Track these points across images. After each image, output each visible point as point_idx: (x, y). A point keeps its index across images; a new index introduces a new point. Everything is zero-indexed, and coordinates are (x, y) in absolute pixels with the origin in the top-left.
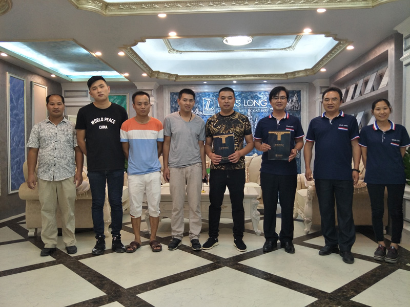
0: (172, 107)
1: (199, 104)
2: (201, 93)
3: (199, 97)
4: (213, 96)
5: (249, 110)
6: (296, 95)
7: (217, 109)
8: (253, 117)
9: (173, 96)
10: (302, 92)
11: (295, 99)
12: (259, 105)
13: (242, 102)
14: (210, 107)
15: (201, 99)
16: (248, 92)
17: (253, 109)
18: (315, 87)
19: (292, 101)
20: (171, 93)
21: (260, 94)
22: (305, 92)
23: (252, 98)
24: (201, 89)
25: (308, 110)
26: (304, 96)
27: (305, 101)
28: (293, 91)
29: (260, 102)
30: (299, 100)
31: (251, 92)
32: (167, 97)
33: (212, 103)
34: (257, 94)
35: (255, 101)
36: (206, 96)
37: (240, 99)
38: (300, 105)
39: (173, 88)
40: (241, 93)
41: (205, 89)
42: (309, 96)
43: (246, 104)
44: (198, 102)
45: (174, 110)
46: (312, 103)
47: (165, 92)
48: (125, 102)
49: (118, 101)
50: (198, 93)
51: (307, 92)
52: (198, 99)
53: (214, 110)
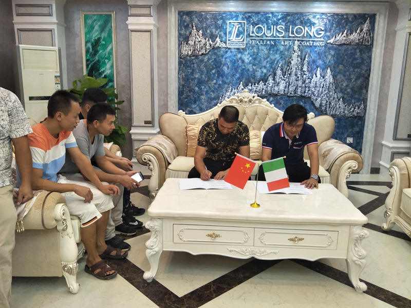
0: (180, 35)
1: (221, 31)
2: (225, 13)
3: (221, 19)
4: (243, 19)
5: (296, 42)
6: (368, 21)
7: (248, 39)
8: (301, 53)
9: (181, 17)
10: (377, 17)
11: (366, 27)
12: (312, 35)
13: (287, 30)
14: (238, 36)
15: (224, 22)
16: (297, 14)
17: (302, 41)
18: (398, 10)
19: (361, 30)
20: (179, 13)
21: (314, 17)
22: (382, 17)
23: (301, 23)
24: (224, 7)
25: (384, 45)
26: (381, 24)
27: (380, 31)
28: (365, 14)
29: (314, 29)
30: (372, 29)
31: (301, 14)
32: (173, 18)
33: (241, 29)
34: (311, 17)
35: (306, 28)
36: (232, 18)
37: (284, 24)
38: (373, 37)
39: (183, 4)
40: (286, 16)
41: (232, 6)
42: (388, 23)
43: (293, 33)
44: (220, 28)
45: (184, 38)
46: (391, 35)
47: (171, 11)
48: (109, 25)
49: (99, 23)
50: (220, 13)
51: (385, 17)
52: (220, 22)
53: (243, 41)
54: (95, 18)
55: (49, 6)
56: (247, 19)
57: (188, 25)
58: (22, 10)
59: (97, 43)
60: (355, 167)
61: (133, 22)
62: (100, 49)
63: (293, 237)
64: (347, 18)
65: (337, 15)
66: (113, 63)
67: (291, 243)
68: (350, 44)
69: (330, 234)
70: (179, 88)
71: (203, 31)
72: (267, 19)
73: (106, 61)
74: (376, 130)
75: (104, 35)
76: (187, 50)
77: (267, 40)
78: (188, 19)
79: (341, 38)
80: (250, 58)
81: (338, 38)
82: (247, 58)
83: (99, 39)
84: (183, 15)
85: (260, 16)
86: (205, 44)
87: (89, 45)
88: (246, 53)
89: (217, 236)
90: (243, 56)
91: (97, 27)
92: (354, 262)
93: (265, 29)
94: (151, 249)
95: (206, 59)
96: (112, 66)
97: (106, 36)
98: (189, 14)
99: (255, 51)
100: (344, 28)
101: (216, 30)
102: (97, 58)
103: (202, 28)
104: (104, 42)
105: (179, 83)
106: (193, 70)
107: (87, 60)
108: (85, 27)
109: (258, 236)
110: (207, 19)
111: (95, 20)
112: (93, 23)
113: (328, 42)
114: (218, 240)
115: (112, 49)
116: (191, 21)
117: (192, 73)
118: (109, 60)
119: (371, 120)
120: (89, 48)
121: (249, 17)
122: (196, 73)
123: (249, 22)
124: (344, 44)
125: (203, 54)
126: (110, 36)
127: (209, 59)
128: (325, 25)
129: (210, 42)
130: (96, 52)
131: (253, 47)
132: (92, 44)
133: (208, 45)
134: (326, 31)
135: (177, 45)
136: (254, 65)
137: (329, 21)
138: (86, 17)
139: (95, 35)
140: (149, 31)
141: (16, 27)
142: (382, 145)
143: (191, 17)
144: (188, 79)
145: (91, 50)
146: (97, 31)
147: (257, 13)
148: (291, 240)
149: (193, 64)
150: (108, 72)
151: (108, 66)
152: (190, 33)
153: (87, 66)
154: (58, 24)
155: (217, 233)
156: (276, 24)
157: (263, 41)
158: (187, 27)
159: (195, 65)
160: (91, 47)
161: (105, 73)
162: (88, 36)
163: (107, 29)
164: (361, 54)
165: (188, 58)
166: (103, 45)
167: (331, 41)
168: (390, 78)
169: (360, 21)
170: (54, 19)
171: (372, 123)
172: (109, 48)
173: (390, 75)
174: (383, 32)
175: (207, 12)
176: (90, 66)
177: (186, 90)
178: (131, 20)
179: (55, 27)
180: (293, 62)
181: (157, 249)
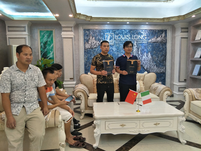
0: (85, 39)
1: (103, 38)
2: (104, 30)
3: (103, 32)
4: (112, 32)
5: (135, 42)
6: (164, 33)
7: (115, 41)
8: (138, 46)
10: (167, 31)
11: (163, 35)
12: (141, 38)
13: (131, 37)
14: (110, 40)
15: (104, 34)
16: (135, 30)
17: (138, 41)
18: (175, 28)
19: (162, 36)
20: (84, 30)
21: (142, 31)
22: (169, 31)
23: (137, 34)
24: (104, 27)
25: (171, 42)
26: (169, 34)
27: (169, 37)
28: (163, 30)
29: (142, 36)
30: (166, 36)
31: (137, 30)
32: (81, 32)
33: (111, 36)
34: (141, 31)
35: (139, 36)
36: (107, 32)
37: (130, 34)
38: (166, 39)
39: (86, 26)
40: (130, 31)
41: (107, 27)
42: (172, 33)
43: (133, 38)
44: (102, 36)
45: (86, 41)
46: (173, 38)
47: (80, 29)
48: (52, 35)
49: (47, 34)
50: (102, 30)
51: (170, 31)
52: (102, 34)
53: (113, 42)
54: (45, 32)
55: (24, 27)
56: (114, 32)
57: (88, 35)
58: (11, 29)
59: (46, 43)
60: (169, 94)
61: (64, 34)
62: (47, 46)
63: (155, 123)
64: (156, 31)
65: (152, 30)
66: (54, 52)
67: (155, 126)
68: (157, 42)
69: (170, 121)
70: (85, 63)
71: (95, 38)
72: (122, 32)
73: (50, 51)
74: (171, 78)
75: (49, 40)
76: (88, 46)
77: (123, 41)
78: (88, 32)
79: (153, 40)
80: (116, 49)
81: (152, 40)
82: (114, 49)
83: (47, 41)
84: (86, 31)
85: (119, 31)
86: (96, 43)
87: (42, 44)
88: (114, 47)
89: (124, 125)
90: (113, 48)
91: (46, 36)
92: (180, 131)
93: (121, 36)
94: (96, 133)
95: (96, 49)
96: (53, 54)
97: (50, 40)
98: (88, 30)
99: (118, 46)
100: (155, 35)
101: (101, 37)
102: (46, 50)
103: (94, 36)
104: (49, 43)
105: (85, 60)
106: (91, 55)
107: (41, 51)
108: (40, 36)
109: (141, 124)
110: (96, 32)
111: (45, 33)
112: (44, 34)
113: (149, 41)
114: (125, 127)
115: (53, 46)
116: (90, 33)
117: (91, 56)
118: (52, 51)
119: (168, 74)
120: (42, 46)
121: (115, 31)
122: (92, 56)
123: (115, 34)
124: (155, 42)
125: (95, 48)
126: (52, 40)
127: (98, 50)
128: (147, 34)
129: (98, 42)
130: (45, 47)
131: (117, 44)
132: (44, 44)
133: (97, 44)
134: (147, 37)
135: (83, 44)
136: (117, 52)
137: (148, 33)
138: (41, 32)
139: (45, 40)
140: (72, 38)
141: (8, 37)
142: (174, 84)
143: (89, 32)
144: (89, 59)
145: (43, 47)
146: (46, 38)
147: (118, 30)
148: (154, 124)
149: (91, 52)
150: (51, 56)
151: (51, 54)
152: (89, 39)
153: (41, 54)
154: (28, 35)
155: (124, 124)
156: (126, 34)
157: (121, 41)
158: (88, 36)
159: (92, 53)
160: (43, 45)
161: (50, 57)
162: (41, 40)
163: (51, 37)
164: (162, 46)
165: (89, 49)
166: (49, 44)
167: (150, 41)
168: (175, 56)
169: (161, 32)
170: (26, 33)
171: (169, 75)
172: (52, 45)
173: (175, 54)
174: (170, 37)
175: (96, 29)
176: (42, 54)
177: (88, 63)
178: (63, 33)
179: (27, 36)
180: (134, 50)
181: (99, 133)
